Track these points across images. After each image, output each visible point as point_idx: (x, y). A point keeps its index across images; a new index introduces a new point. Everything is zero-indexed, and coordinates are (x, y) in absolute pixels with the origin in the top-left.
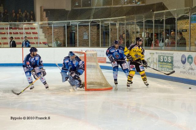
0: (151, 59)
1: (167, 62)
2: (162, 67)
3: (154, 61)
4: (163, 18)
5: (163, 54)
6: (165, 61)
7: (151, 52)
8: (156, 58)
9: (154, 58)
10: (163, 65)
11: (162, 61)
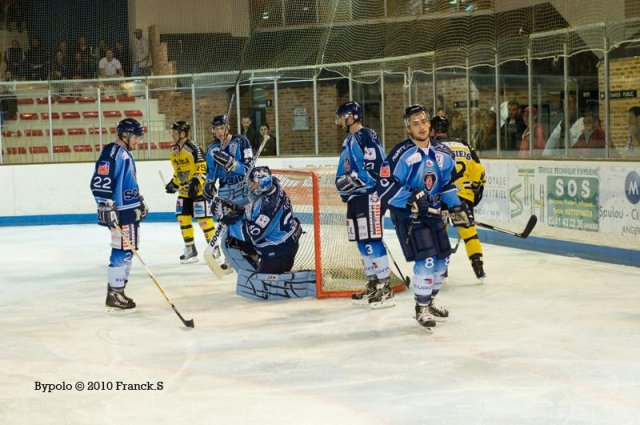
0: (523, 187)
1: (578, 199)
2: (560, 215)
3: (532, 196)
4: (562, 53)
5: (565, 171)
6: (572, 194)
7: (521, 167)
8: (542, 187)
9: (533, 187)
10: (565, 207)
11: (560, 194)
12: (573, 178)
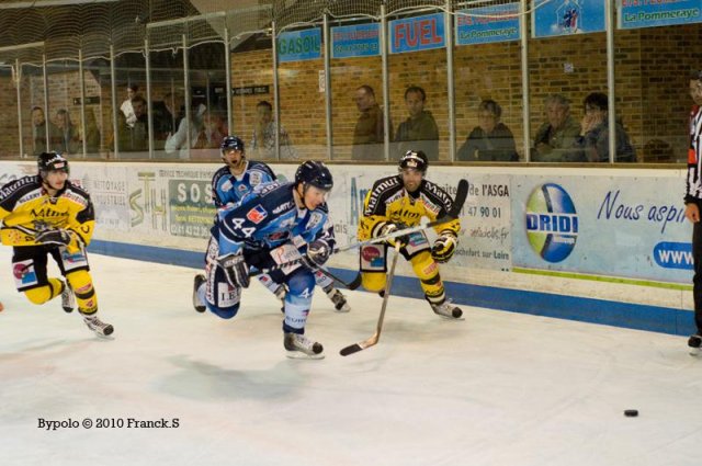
0: (143, 194)
1: (201, 204)
2: (183, 223)
3: (153, 203)
4: (181, 45)
5: (187, 174)
6: (195, 200)
7: (140, 171)
8: (163, 191)
9: (154, 192)
10: (188, 214)
11: (182, 199)
12: (195, 182)
